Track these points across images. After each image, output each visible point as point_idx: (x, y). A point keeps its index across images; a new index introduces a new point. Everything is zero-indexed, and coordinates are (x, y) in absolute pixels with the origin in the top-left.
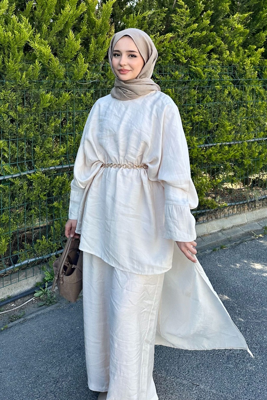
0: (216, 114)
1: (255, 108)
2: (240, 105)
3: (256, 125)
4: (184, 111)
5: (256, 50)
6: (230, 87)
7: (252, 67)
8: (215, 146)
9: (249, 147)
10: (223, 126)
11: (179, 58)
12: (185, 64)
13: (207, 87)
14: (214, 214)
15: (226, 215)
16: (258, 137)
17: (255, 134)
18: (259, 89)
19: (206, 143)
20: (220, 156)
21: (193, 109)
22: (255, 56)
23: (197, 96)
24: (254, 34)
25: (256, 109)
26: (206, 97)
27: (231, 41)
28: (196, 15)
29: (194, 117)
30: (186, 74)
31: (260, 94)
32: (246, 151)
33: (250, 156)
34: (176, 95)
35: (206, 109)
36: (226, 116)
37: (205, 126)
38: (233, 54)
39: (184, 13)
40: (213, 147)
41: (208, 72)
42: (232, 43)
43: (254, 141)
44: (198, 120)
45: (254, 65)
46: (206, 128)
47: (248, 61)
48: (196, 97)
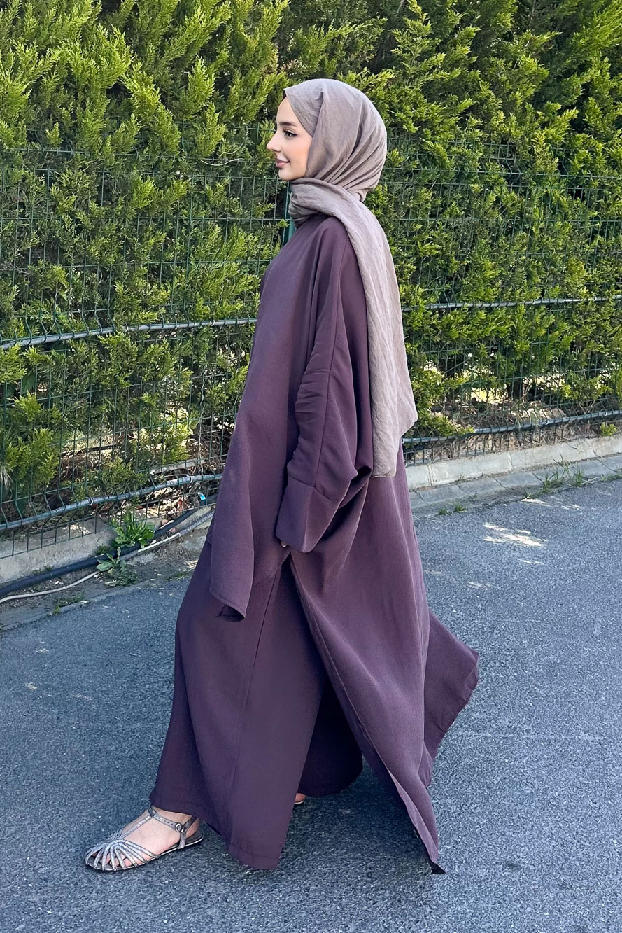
0: (467, 243)
1: (547, 234)
2: (517, 226)
3: (546, 271)
4: (403, 231)
5: (560, 112)
6: (501, 188)
7: (548, 148)
8: (460, 308)
9: (530, 317)
10: (480, 269)
11: (402, 122)
12: (414, 135)
13: (454, 186)
14: (445, 448)
15: (470, 453)
16: (548, 297)
17: (543, 290)
18: (558, 196)
19: (442, 301)
20: (467, 329)
21: (423, 228)
22: (557, 126)
23: (431, 203)
24: (559, 79)
25: (550, 238)
26: (449, 206)
27: (511, 91)
28: (442, 34)
29: (422, 246)
30: (413, 156)
31: (560, 206)
32: (522, 324)
33: (529, 335)
34: (391, 198)
35: (447, 230)
36: (488, 249)
37: (443, 265)
38: (512, 118)
39: (419, 31)
40: (456, 310)
41: (458, 154)
42: (511, 96)
43: (540, 304)
44: (429, 253)
45: (553, 145)
46: (445, 270)
47: (540, 136)
48: (429, 204)
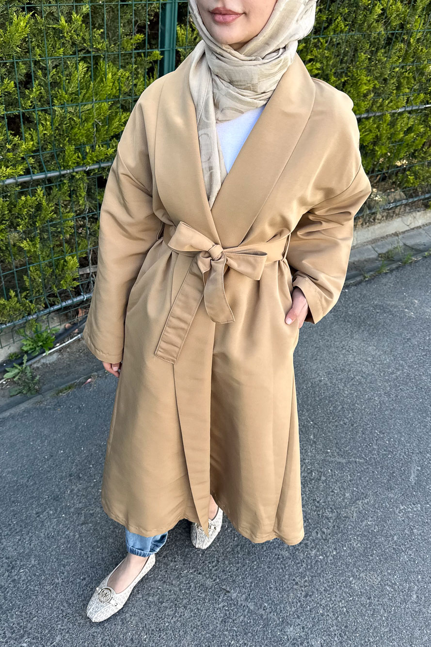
0: (347, 59)
1: (423, 44)
2: (397, 38)
3: (415, 80)
17: (408, 99)
25: (424, 48)
26: (335, 20)
32: (384, 131)
35: (330, 48)
36: (366, 63)
